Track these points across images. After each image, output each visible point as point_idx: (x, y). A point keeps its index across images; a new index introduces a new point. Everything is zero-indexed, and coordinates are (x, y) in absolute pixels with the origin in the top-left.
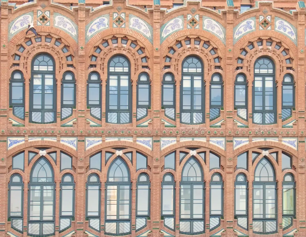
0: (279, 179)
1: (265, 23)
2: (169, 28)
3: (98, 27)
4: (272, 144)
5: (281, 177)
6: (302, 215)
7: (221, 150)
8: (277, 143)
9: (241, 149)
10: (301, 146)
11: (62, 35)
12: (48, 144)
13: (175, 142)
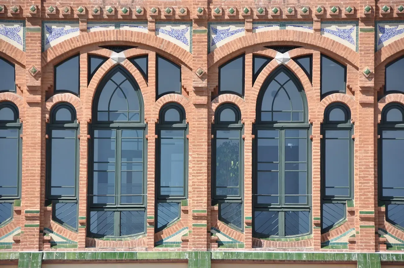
0: (149, 117)
4: (132, 36)
5: (154, 113)
6: (199, 199)
8: (145, 34)
9: (62, 48)
10: (198, 42)
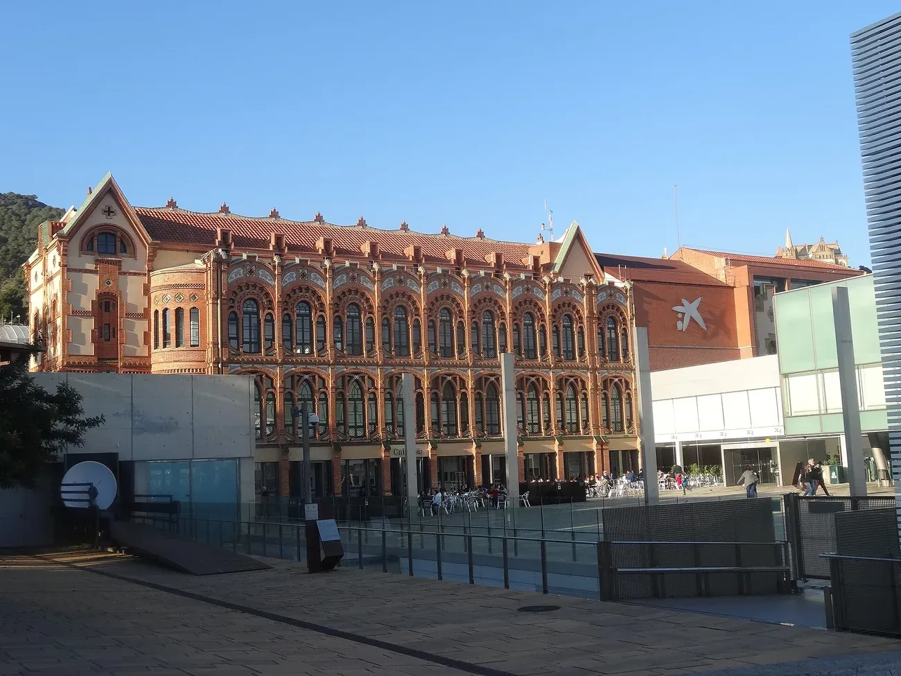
1: (400, 281)
2: (338, 282)
11: (264, 285)
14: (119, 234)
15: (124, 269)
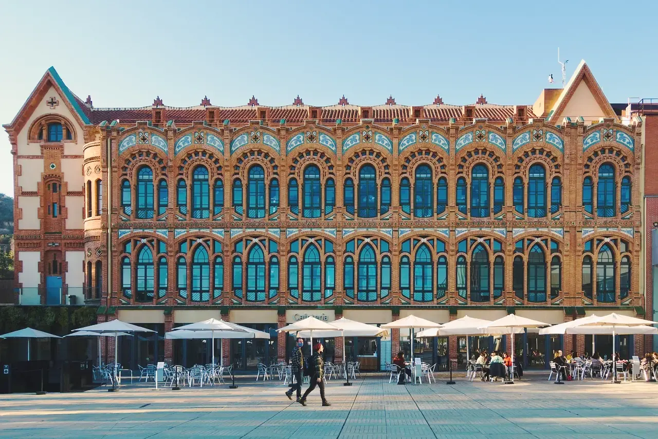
1: (312, 138)
2: (237, 143)
3: (184, 144)
7: (276, 238)
11: (157, 151)
12: (148, 234)
13: (242, 232)
14: (63, 123)
15: (66, 153)
